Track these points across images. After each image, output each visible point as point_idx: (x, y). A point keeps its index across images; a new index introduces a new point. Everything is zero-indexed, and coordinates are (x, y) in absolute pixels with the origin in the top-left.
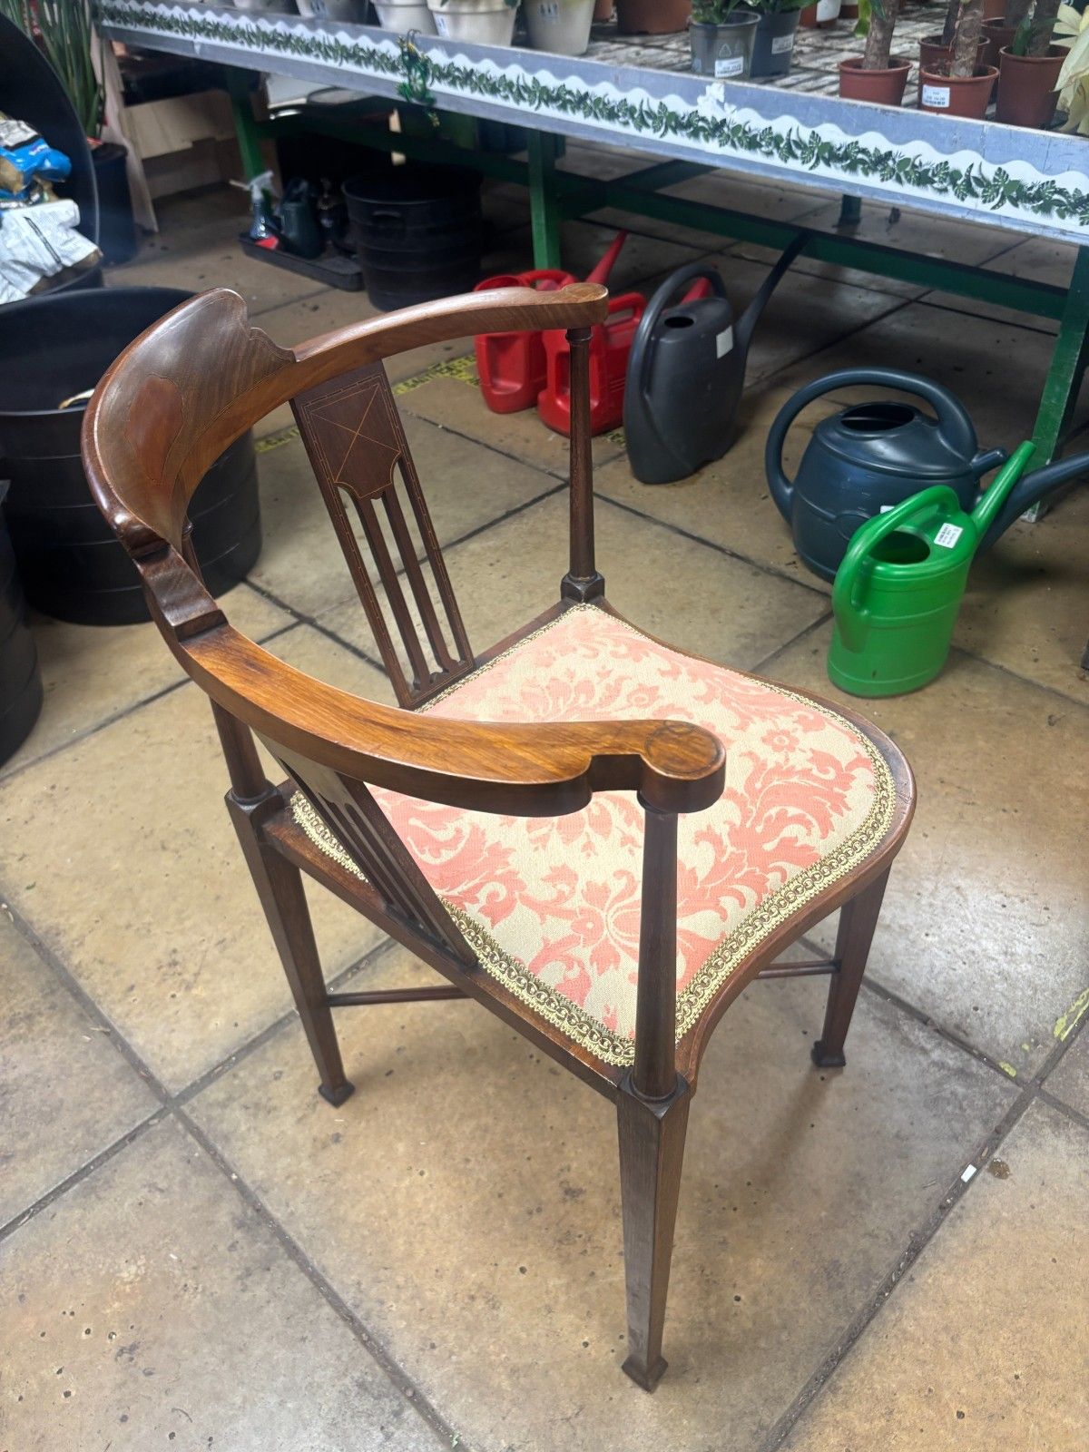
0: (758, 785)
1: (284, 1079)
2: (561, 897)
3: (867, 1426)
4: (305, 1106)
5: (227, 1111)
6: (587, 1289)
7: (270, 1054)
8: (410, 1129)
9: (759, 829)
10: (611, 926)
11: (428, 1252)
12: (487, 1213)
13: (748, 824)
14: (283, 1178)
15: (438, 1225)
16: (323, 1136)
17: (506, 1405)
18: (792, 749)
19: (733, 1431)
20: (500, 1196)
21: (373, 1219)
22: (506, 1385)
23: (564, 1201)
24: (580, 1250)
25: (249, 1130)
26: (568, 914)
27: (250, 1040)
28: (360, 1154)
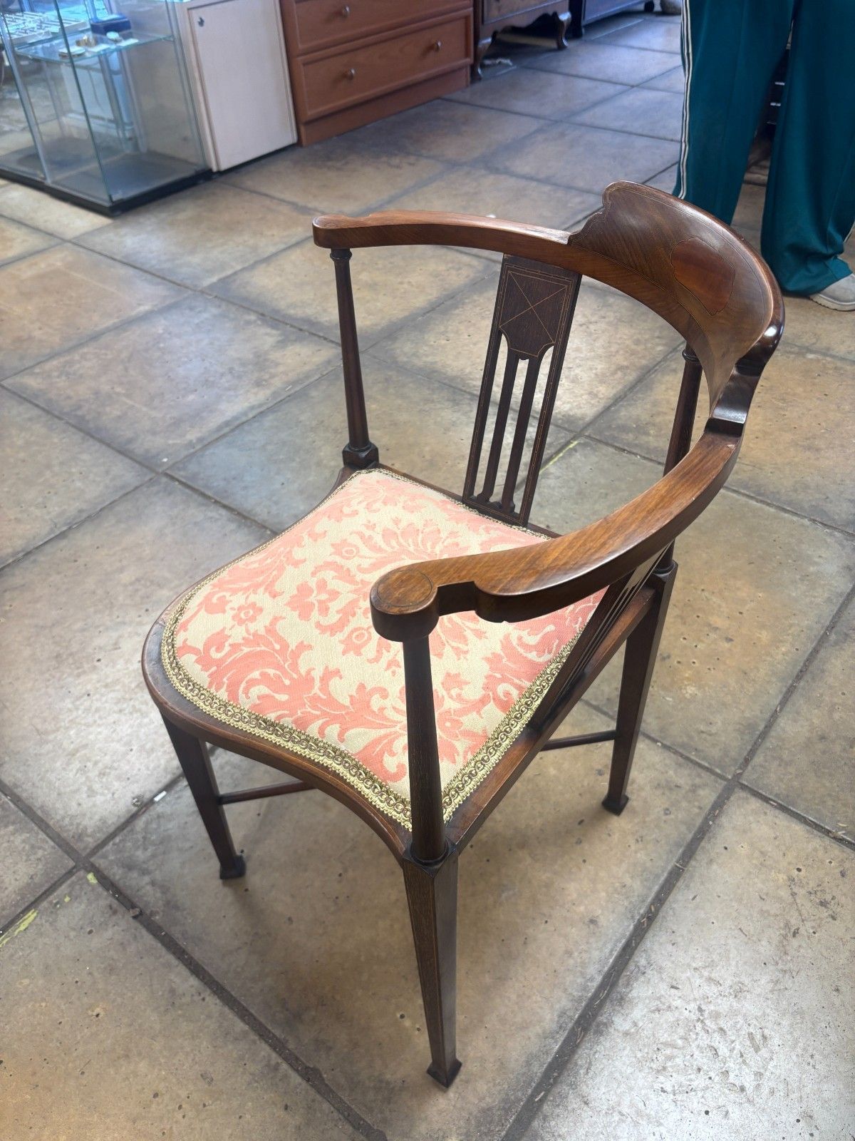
1: (661, 810)
7: (683, 828)
13: (288, 549)
25: (666, 773)
27: (707, 838)
28: (579, 764)
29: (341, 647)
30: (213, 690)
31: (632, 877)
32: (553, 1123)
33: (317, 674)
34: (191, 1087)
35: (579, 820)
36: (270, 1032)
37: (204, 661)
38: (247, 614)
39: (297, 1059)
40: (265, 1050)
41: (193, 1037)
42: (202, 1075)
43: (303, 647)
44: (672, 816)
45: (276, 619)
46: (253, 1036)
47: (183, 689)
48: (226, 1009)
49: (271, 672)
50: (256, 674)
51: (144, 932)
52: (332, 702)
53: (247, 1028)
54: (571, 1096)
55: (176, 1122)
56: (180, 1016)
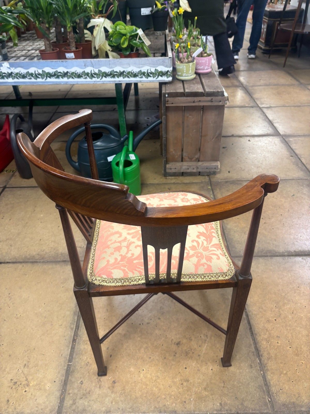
1: (84, 382)
2: (188, 253)
3: (266, 335)
4: (98, 383)
5: (77, 404)
6: (201, 359)
7: (73, 380)
8: (130, 363)
11: (163, 385)
12: (166, 364)
14: (111, 404)
15: (159, 377)
16: (110, 385)
17: (211, 397)
19: (250, 358)
20: (165, 358)
21: (143, 391)
22: (206, 393)
23: (179, 347)
24: (192, 353)
25: (88, 402)
26: (193, 256)
27: (63, 382)
28: (124, 380)
31: (85, 348)
35: (112, 357)
44: (79, 382)
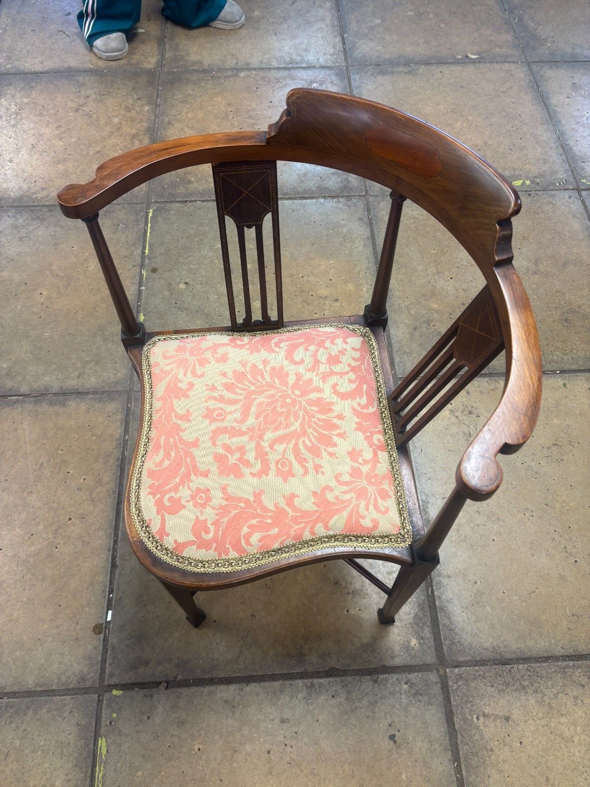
0: (188, 460)
2: (215, 352)
9: (172, 440)
10: (187, 357)
13: (177, 437)
18: (193, 497)
29: (279, 480)
30: (224, 557)
32: (444, 597)
33: (282, 504)
34: (282, 732)
36: (294, 673)
37: (203, 544)
38: (201, 498)
39: (318, 672)
40: (300, 683)
41: (259, 711)
42: (282, 722)
43: (258, 495)
45: (224, 489)
46: (288, 683)
47: (202, 570)
48: (263, 684)
49: (254, 522)
50: (245, 530)
51: (181, 690)
52: (305, 514)
53: (281, 682)
54: (442, 580)
55: (291, 753)
56: (242, 708)
